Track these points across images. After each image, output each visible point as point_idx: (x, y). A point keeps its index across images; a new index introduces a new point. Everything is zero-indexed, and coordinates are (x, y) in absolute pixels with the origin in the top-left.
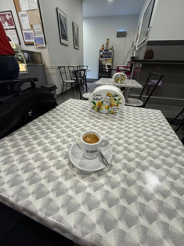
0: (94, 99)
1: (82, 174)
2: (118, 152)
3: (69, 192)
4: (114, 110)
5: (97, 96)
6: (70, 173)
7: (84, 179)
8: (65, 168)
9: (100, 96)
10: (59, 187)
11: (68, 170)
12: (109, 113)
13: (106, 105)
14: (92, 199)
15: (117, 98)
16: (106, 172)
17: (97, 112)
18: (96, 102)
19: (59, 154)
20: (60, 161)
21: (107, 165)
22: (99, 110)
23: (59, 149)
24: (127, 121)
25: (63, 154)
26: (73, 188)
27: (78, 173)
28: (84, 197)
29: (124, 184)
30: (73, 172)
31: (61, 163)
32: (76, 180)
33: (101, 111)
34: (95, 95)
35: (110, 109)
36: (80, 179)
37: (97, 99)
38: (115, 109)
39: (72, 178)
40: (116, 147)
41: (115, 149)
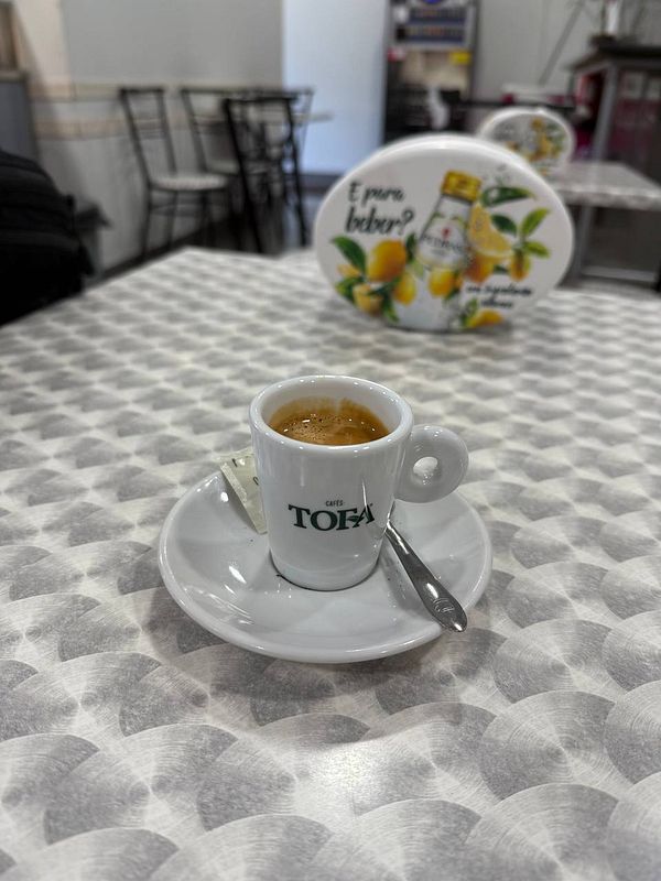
0: (353, 222)
1: (254, 694)
2: (534, 555)
3: (149, 807)
4: (491, 303)
5: (372, 201)
6: (164, 681)
7: (270, 726)
8: (124, 651)
9: (398, 195)
10: (64, 775)
11: (151, 661)
12: (456, 324)
13: (435, 262)
14: (337, 865)
15: (517, 211)
16: (445, 679)
17: (375, 323)
18: (369, 242)
19: (84, 558)
20: (89, 604)
21: (459, 627)
22: (384, 304)
23: (83, 528)
24: (591, 374)
25: (116, 561)
26: (178, 787)
27: (222, 687)
28: (272, 851)
29: (586, 760)
30: (183, 676)
31: (95, 617)
32: (206, 728)
33: (399, 309)
34: (361, 192)
35: (465, 298)
36: (237, 726)
37: (373, 223)
38: (501, 298)
39: (173, 720)
40: (519, 520)
41: (510, 538)
